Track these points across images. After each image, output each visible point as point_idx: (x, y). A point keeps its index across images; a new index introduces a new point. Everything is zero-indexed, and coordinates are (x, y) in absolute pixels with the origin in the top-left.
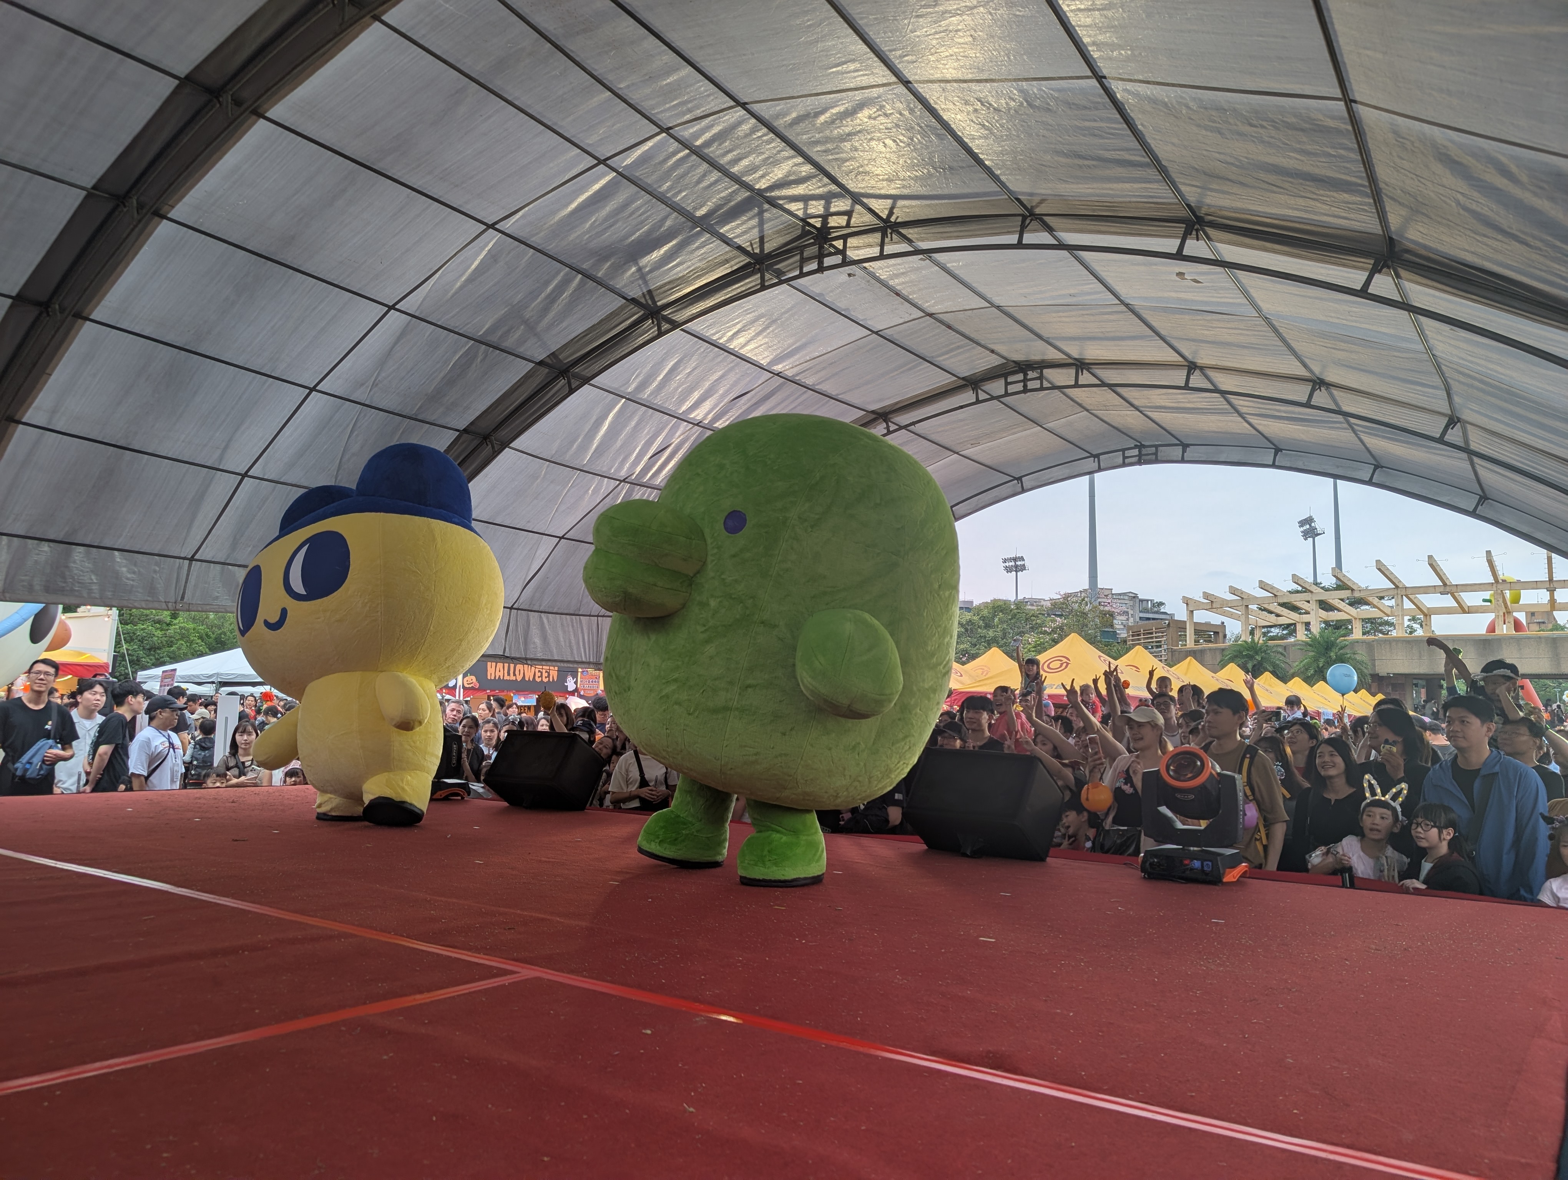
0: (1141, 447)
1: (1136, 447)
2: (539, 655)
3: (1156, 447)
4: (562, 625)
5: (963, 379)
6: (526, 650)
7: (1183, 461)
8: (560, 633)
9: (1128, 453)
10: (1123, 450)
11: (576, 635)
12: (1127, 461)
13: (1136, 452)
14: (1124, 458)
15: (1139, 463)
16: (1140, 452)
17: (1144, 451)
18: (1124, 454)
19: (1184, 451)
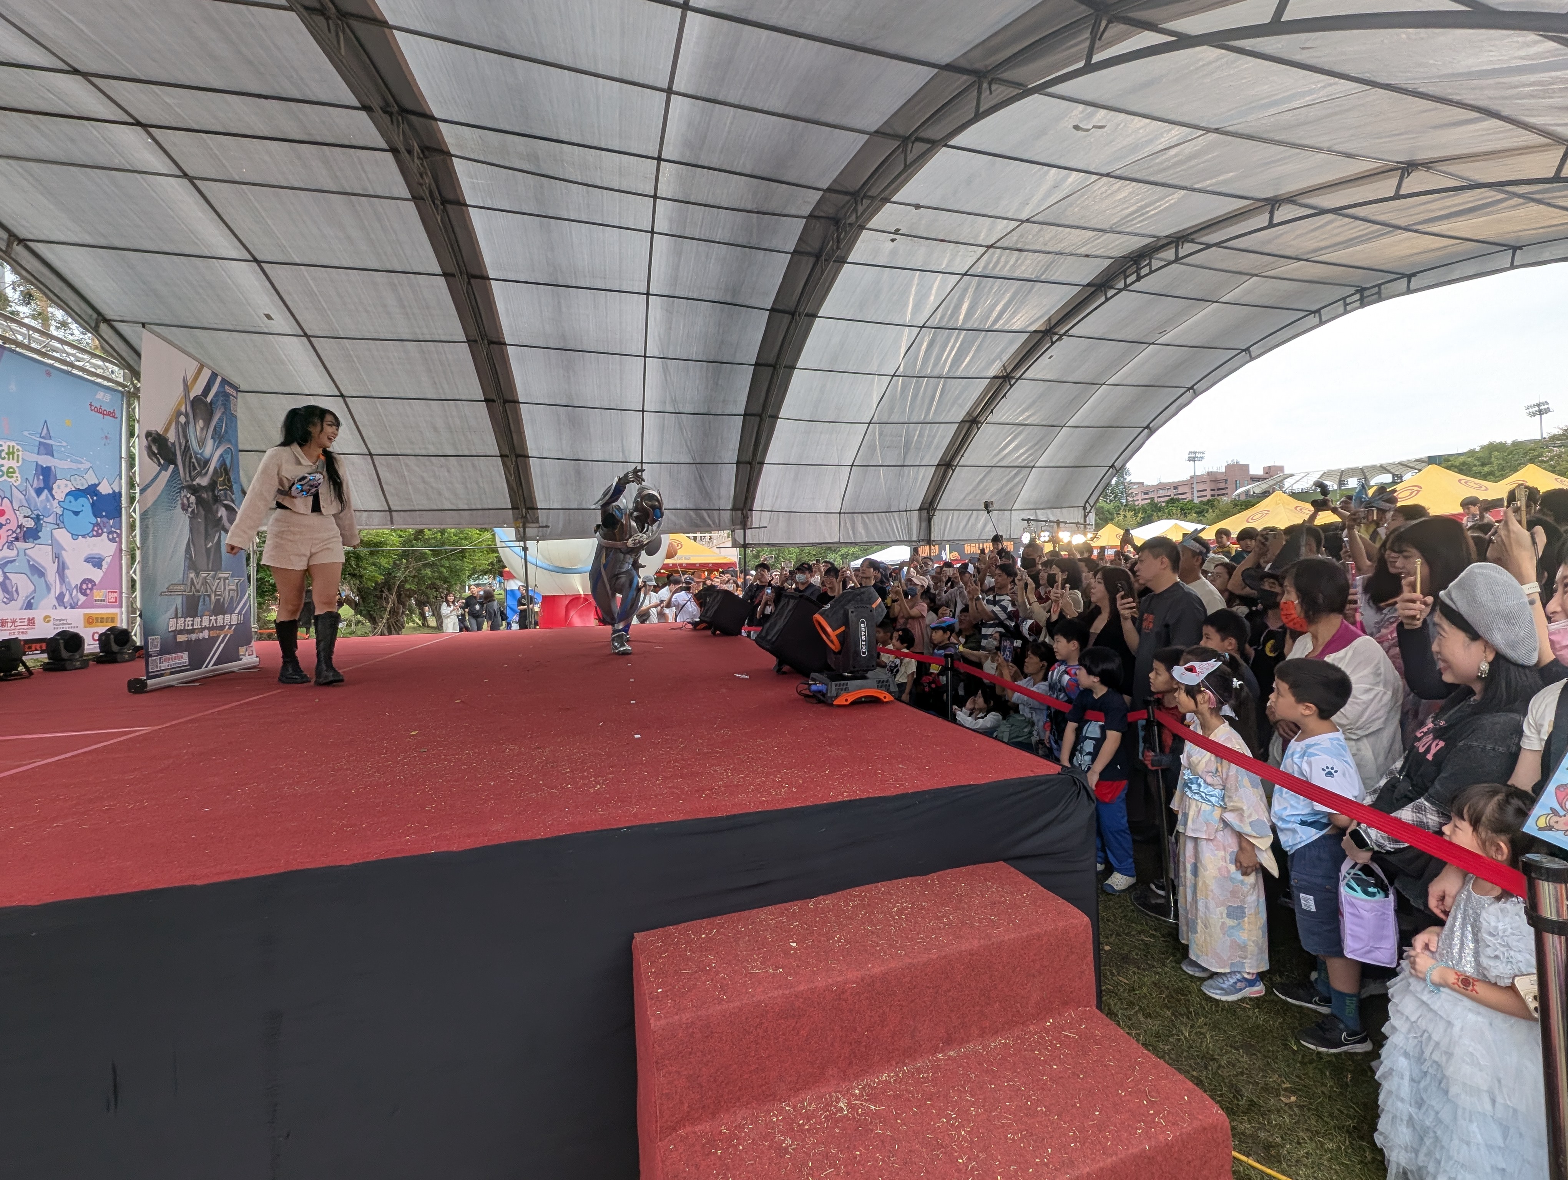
0: (1361, 291)
1: (1357, 292)
2: (865, 540)
3: (1379, 286)
4: (879, 519)
5: (1089, 285)
6: (854, 537)
7: (1409, 291)
8: (878, 524)
9: (1348, 300)
10: (1344, 299)
11: (890, 525)
12: (1348, 308)
13: (1357, 296)
14: (1346, 305)
15: (1363, 305)
16: (1362, 295)
17: (1366, 293)
18: (1345, 302)
19: (1409, 282)
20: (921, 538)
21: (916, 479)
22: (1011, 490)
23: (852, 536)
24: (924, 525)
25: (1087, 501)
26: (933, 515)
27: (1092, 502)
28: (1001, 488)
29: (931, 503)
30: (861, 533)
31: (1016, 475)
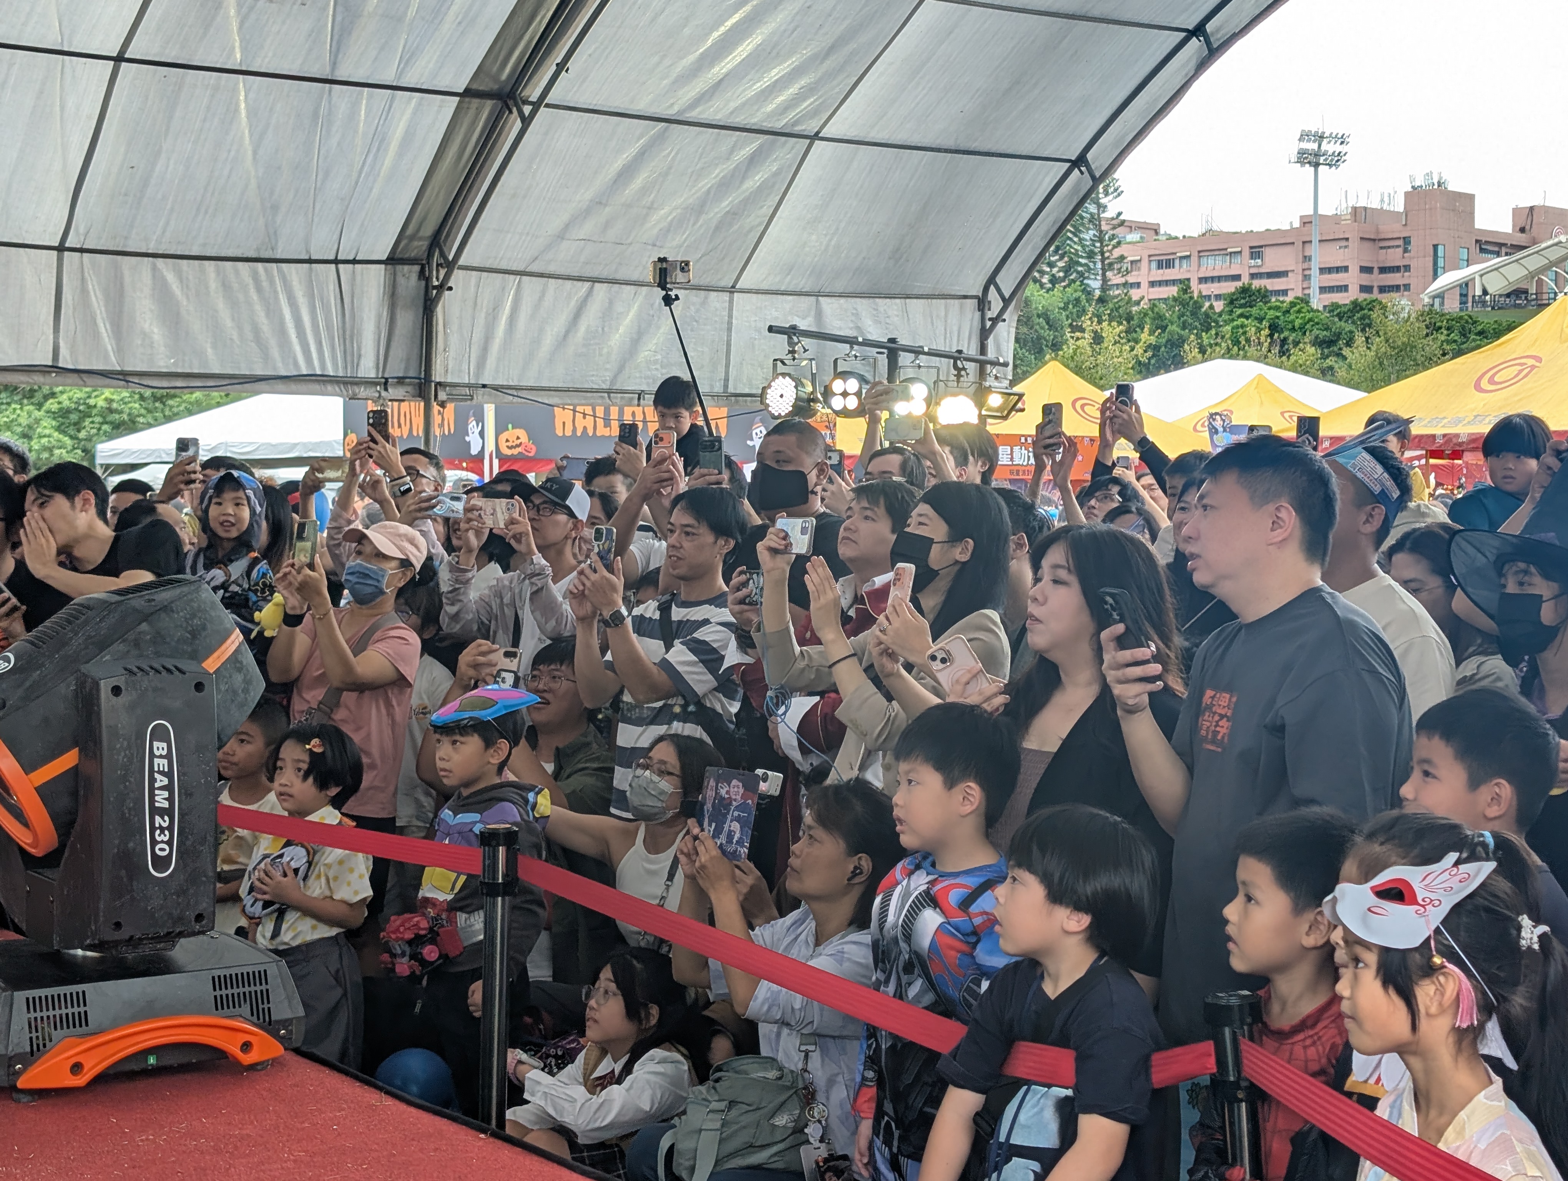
2: (163, 364)
4: (226, 286)
6: (120, 350)
8: (221, 305)
11: (273, 311)
20: (395, 369)
21: (379, 140)
22: (733, 214)
23: (108, 343)
24: (407, 320)
25: (991, 280)
26: (443, 287)
27: (1007, 281)
28: (700, 208)
29: (437, 241)
30: (145, 335)
31: (753, 161)
